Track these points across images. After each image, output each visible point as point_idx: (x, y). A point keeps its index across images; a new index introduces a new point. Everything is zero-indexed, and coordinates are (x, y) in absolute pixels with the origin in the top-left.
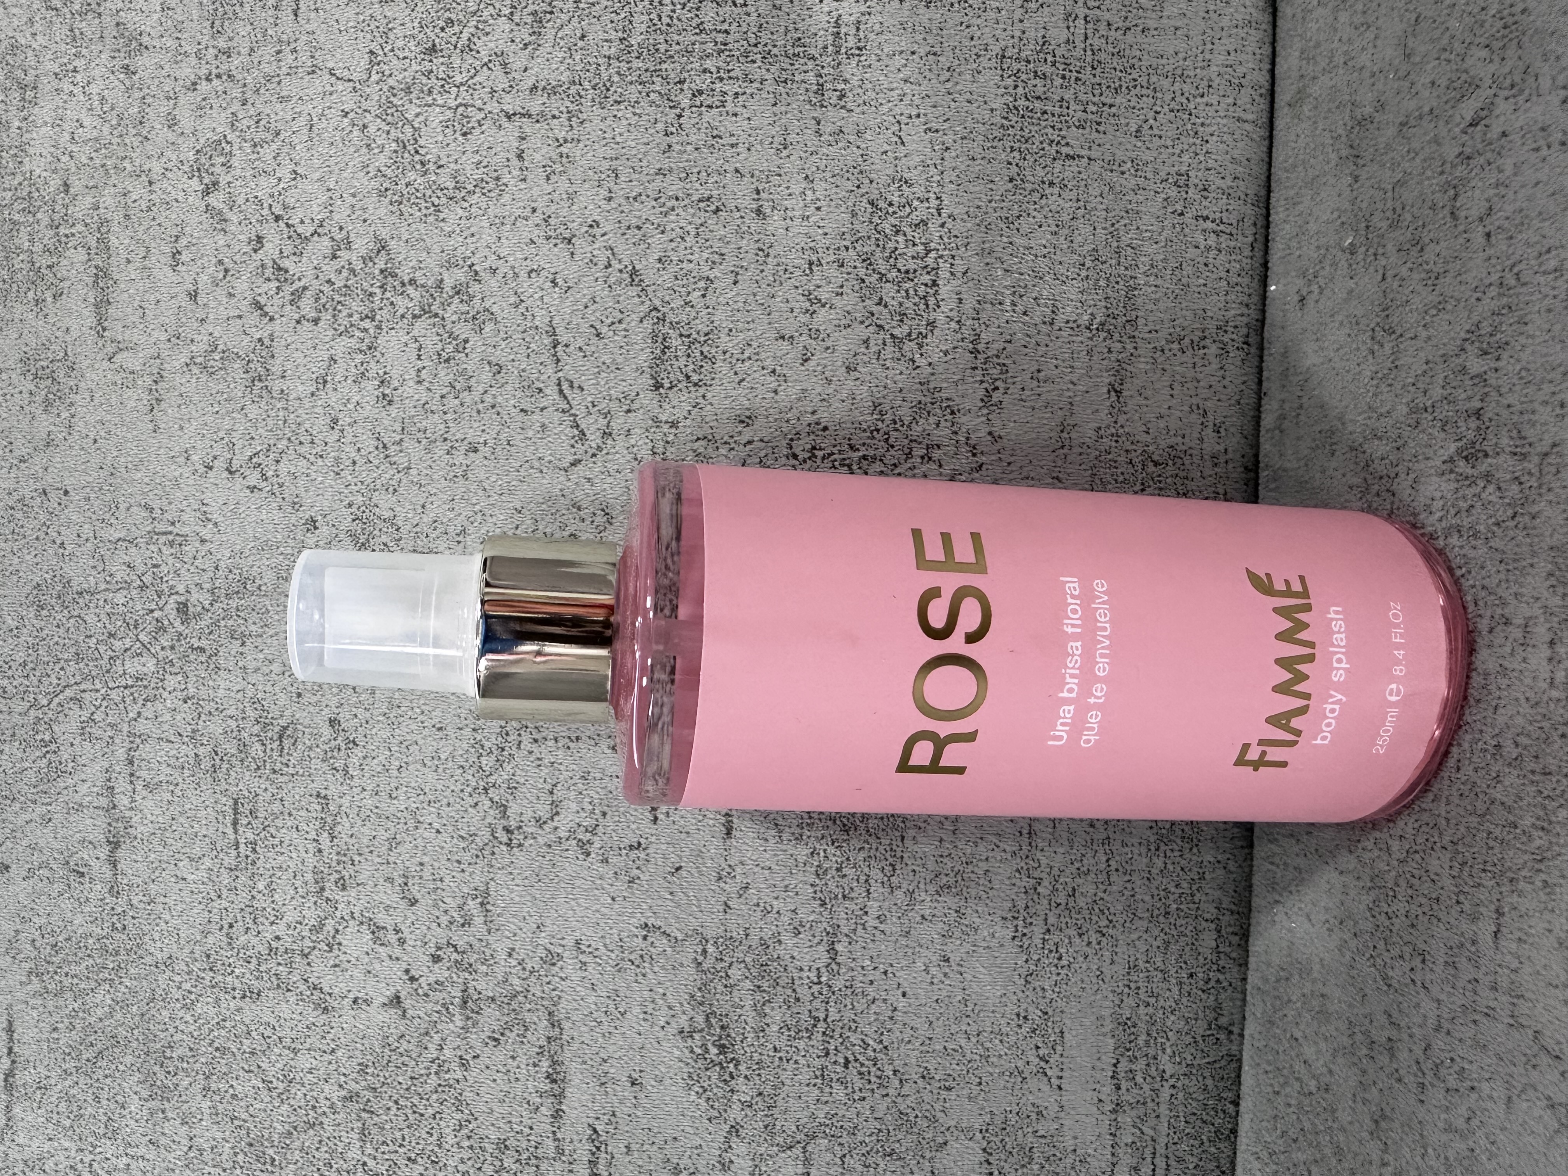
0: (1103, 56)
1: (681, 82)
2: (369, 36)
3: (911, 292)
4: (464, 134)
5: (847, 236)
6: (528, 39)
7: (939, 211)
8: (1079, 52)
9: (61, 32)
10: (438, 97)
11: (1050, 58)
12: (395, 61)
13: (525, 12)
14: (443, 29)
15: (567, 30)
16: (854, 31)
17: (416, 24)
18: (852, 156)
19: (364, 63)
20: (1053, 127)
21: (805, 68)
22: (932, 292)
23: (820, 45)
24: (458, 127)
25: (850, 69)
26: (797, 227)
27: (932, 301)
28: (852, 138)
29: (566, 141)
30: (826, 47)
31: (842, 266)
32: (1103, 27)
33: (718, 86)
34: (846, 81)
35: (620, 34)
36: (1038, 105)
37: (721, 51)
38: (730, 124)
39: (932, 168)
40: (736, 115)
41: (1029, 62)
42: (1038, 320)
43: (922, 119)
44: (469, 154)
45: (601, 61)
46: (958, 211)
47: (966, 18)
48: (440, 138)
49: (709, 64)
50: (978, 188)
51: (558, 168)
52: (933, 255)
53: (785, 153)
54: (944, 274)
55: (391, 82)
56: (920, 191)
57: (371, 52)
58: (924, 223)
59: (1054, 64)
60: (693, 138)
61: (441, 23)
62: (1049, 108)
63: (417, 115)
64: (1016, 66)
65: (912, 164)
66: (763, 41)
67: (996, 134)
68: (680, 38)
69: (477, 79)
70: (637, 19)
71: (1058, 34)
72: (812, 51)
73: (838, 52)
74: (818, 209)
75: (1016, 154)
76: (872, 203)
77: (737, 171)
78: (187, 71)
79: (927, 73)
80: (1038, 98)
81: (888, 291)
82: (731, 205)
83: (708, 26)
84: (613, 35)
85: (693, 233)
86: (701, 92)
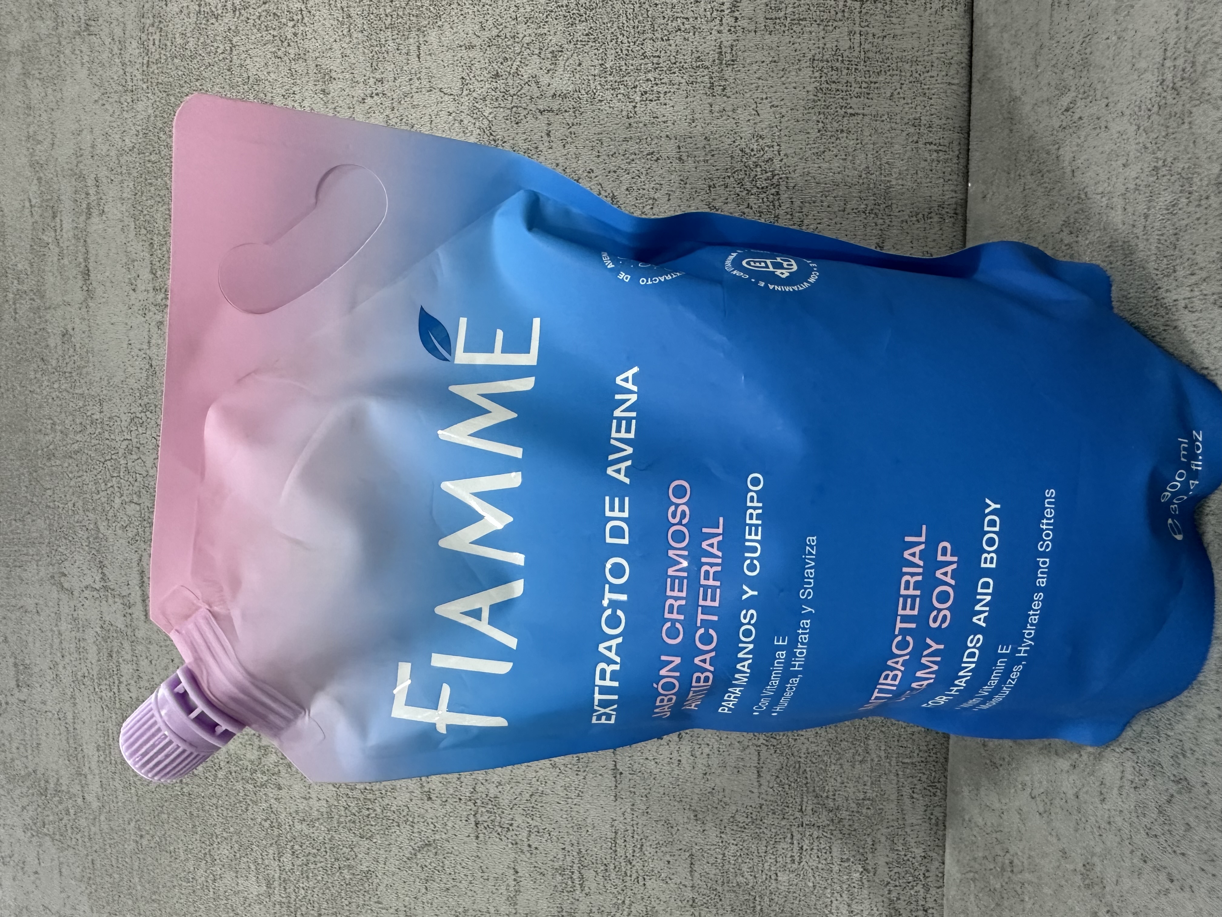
0: (870, 54)
1: (635, 87)
2: (460, 69)
3: (765, 200)
4: (517, 123)
5: (729, 170)
6: (549, 67)
7: (779, 152)
8: (856, 54)
9: (284, 70)
10: (502, 103)
11: (840, 58)
12: (476, 83)
13: (547, 52)
14: (502, 63)
15: (571, 61)
16: (729, 51)
17: (487, 61)
18: (730, 124)
19: (459, 84)
20: (842, 98)
21: (703, 74)
22: (776, 198)
23: (711, 60)
24: (513, 119)
25: (728, 73)
26: (702, 166)
27: (777, 203)
28: (730, 113)
29: (573, 125)
30: (714, 61)
31: (727, 187)
32: (870, 37)
33: (655, 88)
34: (726, 80)
35: (600, 62)
36: (834, 86)
37: (655, 69)
38: (662, 110)
39: (775, 128)
40: (665, 104)
41: (828, 62)
42: (836, 209)
43: (769, 100)
44: (520, 135)
45: (590, 78)
46: (789, 151)
47: (792, 40)
48: (504, 126)
49: (650, 76)
50: (800, 138)
51: (569, 140)
52: (777, 177)
53: (694, 125)
54: (783, 188)
55: (475, 95)
56: (768, 141)
57: (463, 78)
58: (771, 159)
59: (842, 61)
60: (642, 119)
61: (501, 60)
62: (840, 87)
63: (490, 113)
64: (821, 65)
65: (764, 126)
66: (679, 60)
67: (810, 105)
68: (634, 62)
69: (523, 91)
70: (608, 52)
71: (845, 44)
72: (707, 64)
73: (721, 63)
74: (713, 156)
75: (822, 116)
76: (742, 151)
77: (667, 136)
78: (359, 91)
79: (771, 74)
80: (834, 82)
81: (752, 199)
82: (664, 156)
83: (648, 54)
84: (596, 62)
85: (644, 172)
86: (646, 93)
